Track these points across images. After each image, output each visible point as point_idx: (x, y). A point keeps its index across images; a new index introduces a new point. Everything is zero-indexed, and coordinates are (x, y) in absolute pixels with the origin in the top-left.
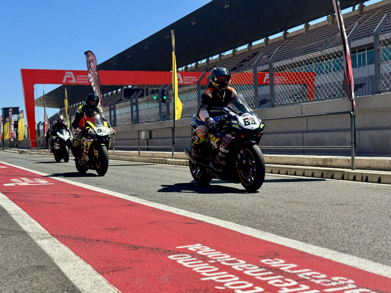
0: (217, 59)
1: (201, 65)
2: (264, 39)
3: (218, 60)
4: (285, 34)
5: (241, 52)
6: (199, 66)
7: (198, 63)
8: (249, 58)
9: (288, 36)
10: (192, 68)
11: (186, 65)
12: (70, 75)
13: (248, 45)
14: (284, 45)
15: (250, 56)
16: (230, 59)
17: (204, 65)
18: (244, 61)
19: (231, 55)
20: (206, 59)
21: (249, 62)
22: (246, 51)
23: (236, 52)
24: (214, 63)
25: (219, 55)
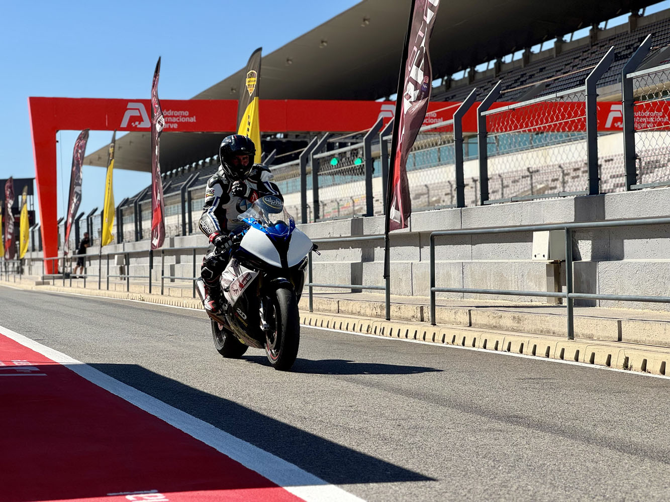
0: (550, 50)
1: (511, 67)
3: (554, 53)
5: (611, 34)
6: (504, 69)
7: (503, 60)
8: (629, 51)
10: (488, 74)
11: (473, 66)
12: (138, 109)
13: (630, 14)
15: (632, 45)
16: (584, 52)
17: (517, 65)
19: (588, 42)
20: (523, 51)
21: (626, 60)
24: (544, 60)
25: (555, 40)
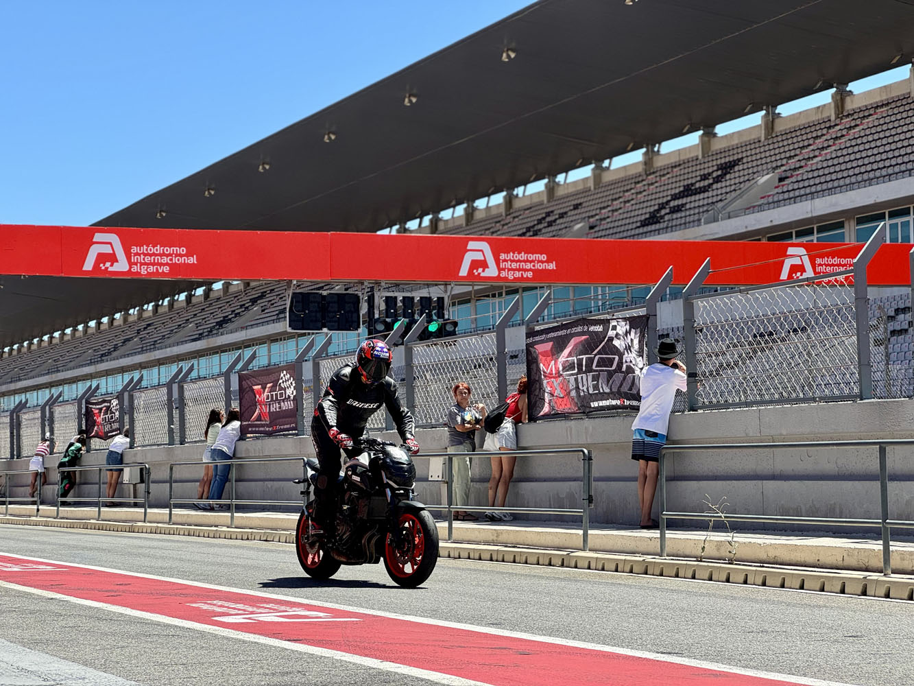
0: (585, 181)
1: (526, 203)
2: (763, 112)
3: (591, 184)
4: (839, 97)
5: (673, 160)
6: (517, 204)
7: (515, 193)
8: (706, 183)
9: (850, 105)
10: (494, 212)
11: (471, 200)
12: (110, 243)
13: (701, 132)
14: (836, 138)
15: (709, 174)
16: (636, 183)
17: (535, 200)
18: (688, 191)
19: (640, 169)
21: (706, 195)
22: (692, 155)
23: (655, 158)
24: (576, 194)
